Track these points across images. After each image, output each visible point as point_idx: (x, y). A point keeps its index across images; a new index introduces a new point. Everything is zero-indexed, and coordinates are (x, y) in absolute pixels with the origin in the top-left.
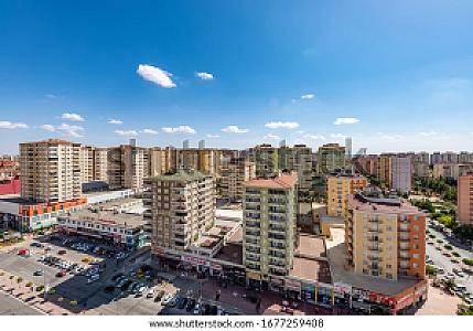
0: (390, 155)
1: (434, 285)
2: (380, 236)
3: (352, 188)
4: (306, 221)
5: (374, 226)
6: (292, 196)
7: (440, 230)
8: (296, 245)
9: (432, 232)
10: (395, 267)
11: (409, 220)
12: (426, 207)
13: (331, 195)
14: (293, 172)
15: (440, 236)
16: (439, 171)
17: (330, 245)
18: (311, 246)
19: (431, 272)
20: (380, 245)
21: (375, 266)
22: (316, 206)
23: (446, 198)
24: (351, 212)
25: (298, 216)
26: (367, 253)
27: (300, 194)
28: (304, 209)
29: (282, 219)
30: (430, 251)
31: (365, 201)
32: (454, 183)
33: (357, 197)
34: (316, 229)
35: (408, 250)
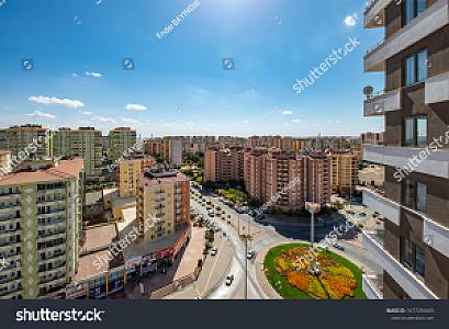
0: (169, 138)
1: (195, 225)
2: (163, 203)
3: (142, 167)
4: (95, 211)
5: (159, 197)
6: (75, 187)
7: (196, 187)
8: (82, 243)
9: (193, 190)
10: (172, 225)
11: (181, 185)
12: (189, 173)
13: (123, 176)
14: (76, 159)
15: (196, 191)
16: (196, 149)
17: (121, 226)
18: (102, 235)
19: (193, 217)
20: (164, 210)
21: (160, 229)
22: (106, 192)
23: (199, 166)
24: (142, 189)
25: (84, 208)
27: (87, 183)
28: (92, 198)
29: (60, 219)
30: (193, 203)
31: (151, 177)
32: (202, 155)
33: (147, 175)
34: (107, 216)
35: (181, 207)
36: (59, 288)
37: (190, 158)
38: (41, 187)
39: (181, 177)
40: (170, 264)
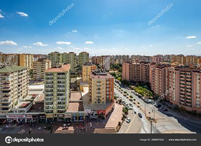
0: (103, 56)
1: (116, 102)
2: (101, 88)
3: (91, 70)
4: (74, 85)
5: (98, 84)
6: (68, 75)
7: (118, 82)
8: (70, 97)
9: (116, 83)
10: (105, 99)
11: (109, 80)
12: (114, 75)
13: (84, 73)
14: (68, 64)
15: (118, 85)
16: (117, 62)
17: (83, 94)
18: (76, 96)
19: (115, 98)
20: (101, 91)
21: (99, 100)
22: (78, 78)
23: (119, 71)
24: (91, 79)
25: (70, 84)
26: (96, 95)
27: (71, 74)
28: (73, 80)
29: (64, 86)
30: (115, 90)
31: (95, 75)
32: (121, 66)
33: (93, 73)
34: (78, 89)
35: (109, 91)
36: (63, 112)
37: (114, 67)
38: (59, 74)
39: (109, 76)
40: (104, 119)
